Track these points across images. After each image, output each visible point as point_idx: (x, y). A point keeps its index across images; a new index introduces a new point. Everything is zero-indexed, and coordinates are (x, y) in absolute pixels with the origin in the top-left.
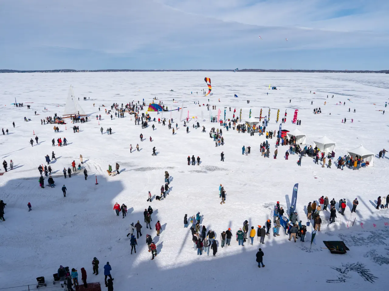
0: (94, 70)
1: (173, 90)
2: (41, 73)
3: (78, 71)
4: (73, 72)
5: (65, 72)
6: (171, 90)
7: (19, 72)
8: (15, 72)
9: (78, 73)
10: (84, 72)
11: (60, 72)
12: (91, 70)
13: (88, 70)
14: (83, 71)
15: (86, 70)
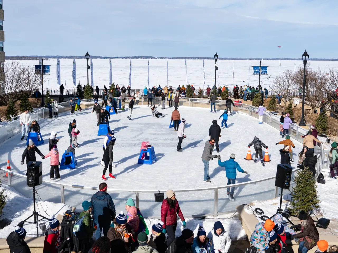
0: (173, 57)
1: (245, 82)
2: (121, 59)
3: (157, 58)
4: (152, 59)
5: (144, 58)
6: (243, 81)
7: (101, 58)
8: (98, 58)
9: (156, 60)
10: (163, 59)
11: (139, 58)
12: (169, 57)
13: (166, 57)
14: (161, 58)
15: (165, 57)
